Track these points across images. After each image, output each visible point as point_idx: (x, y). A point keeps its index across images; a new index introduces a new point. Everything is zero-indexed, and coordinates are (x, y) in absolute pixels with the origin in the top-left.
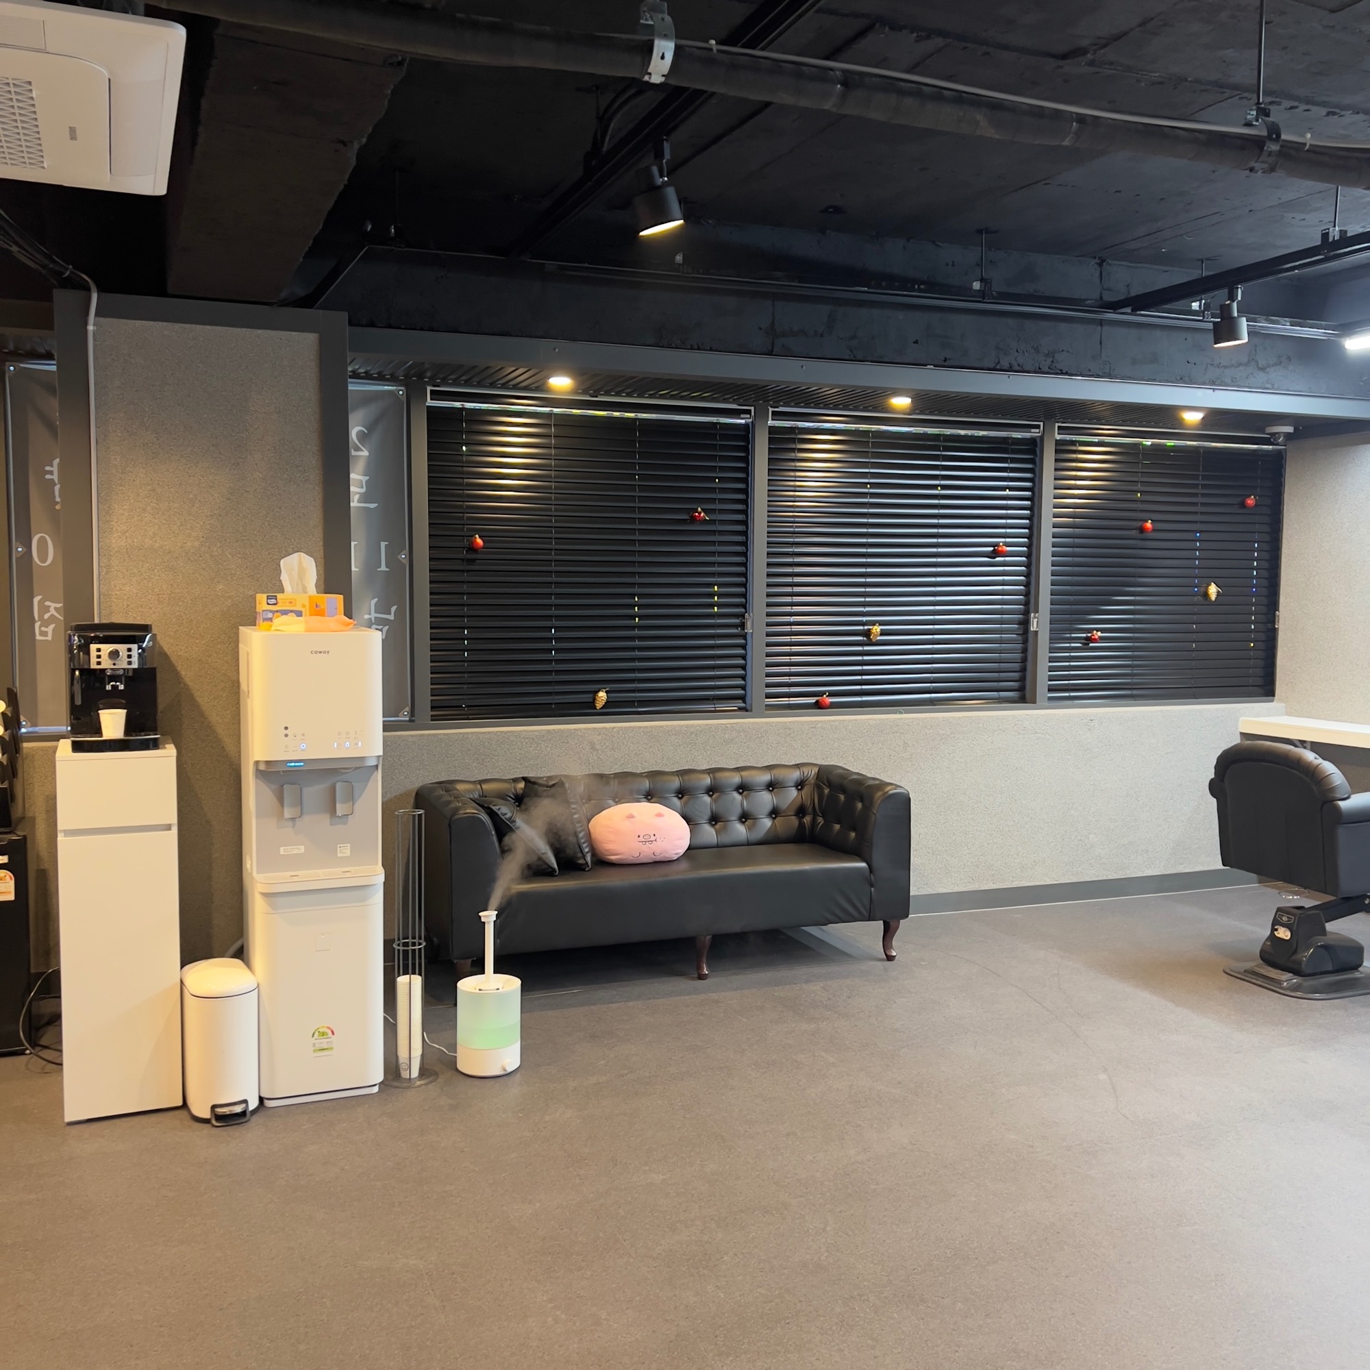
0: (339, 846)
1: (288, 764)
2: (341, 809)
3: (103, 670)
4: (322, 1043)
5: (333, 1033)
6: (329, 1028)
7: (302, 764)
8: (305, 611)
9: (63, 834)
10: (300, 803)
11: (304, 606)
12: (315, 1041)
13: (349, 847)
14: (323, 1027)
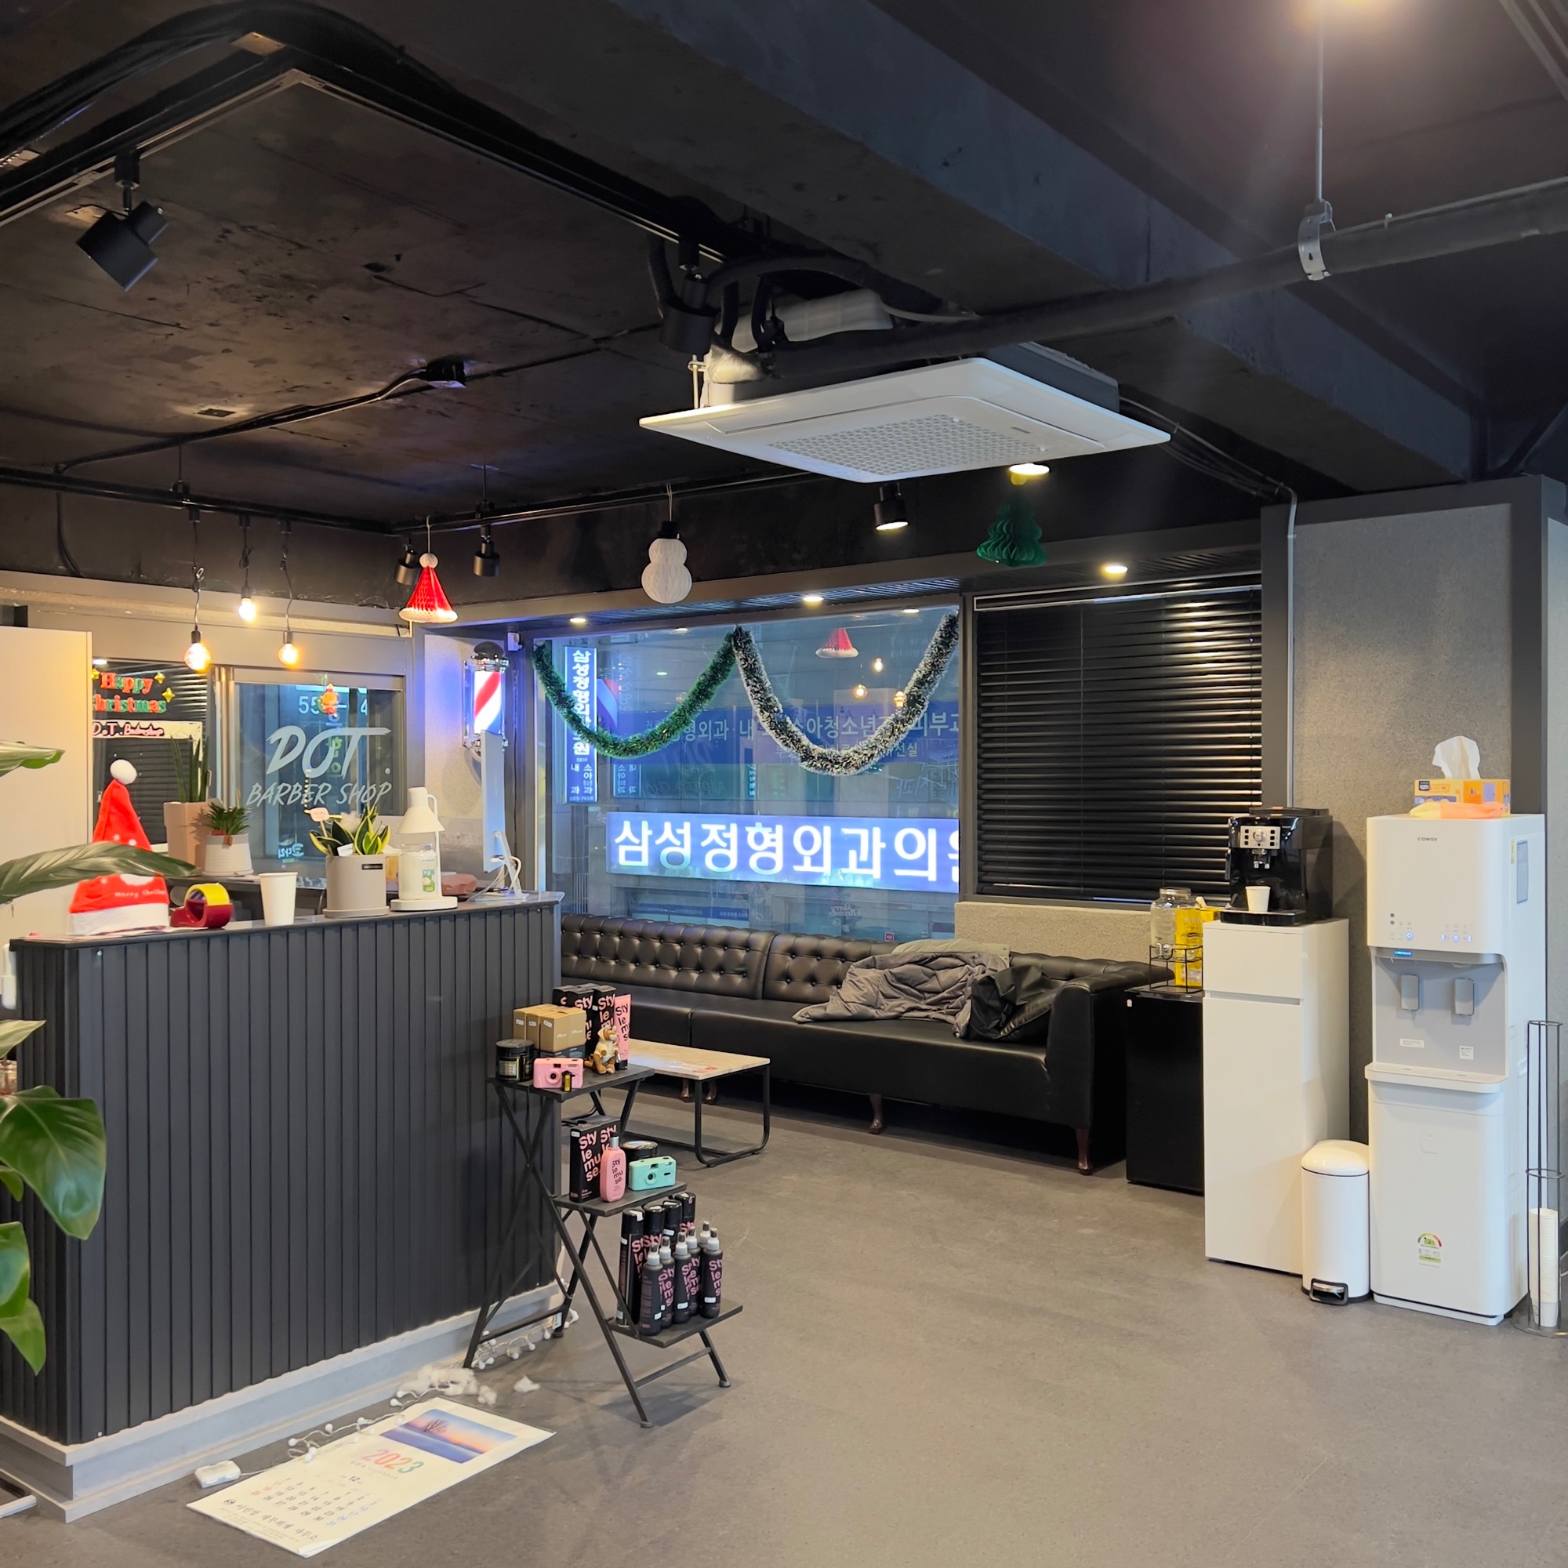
0: (1461, 1047)
1: (1396, 953)
2: (1460, 1007)
3: (1251, 849)
4: (1428, 1251)
5: (1440, 1245)
6: (1435, 1237)
7: (1410, 954)
8: (1460, 797)
9: (1209, 995)
10: (1419, 994)
11: (1458, 792)
12: (1421, 1247)
13: (1472, 1051)
14: (1430, 1234)
